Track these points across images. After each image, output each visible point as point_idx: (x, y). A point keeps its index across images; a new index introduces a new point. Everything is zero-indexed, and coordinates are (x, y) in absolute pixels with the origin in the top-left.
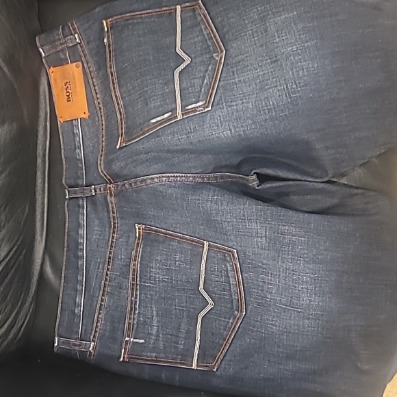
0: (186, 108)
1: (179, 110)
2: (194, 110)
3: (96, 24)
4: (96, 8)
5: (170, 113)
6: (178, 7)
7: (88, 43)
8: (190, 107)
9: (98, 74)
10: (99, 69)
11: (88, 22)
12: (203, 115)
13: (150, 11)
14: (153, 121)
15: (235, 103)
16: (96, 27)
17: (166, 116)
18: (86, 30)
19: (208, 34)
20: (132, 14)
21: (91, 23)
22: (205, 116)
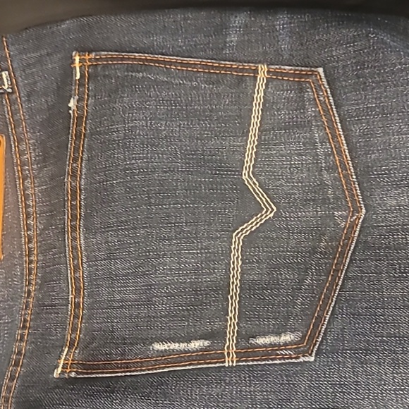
0: (252, 341)
1: (231, 343)
2: (271, 350)
3: (56, 57)
4: (63, 21)
5: (206, 343)
6: (263, 70)
7: (29, 96)
8: (261, 341)
9: (40, 169)
10: (44, 159)
11: (37, 49)
12: (293, 370)
13: (192, 61)
14: (158, 347)
15: (374, 357)
16: (53, 64)
17: (195, 345)
18: (29, 65)
19: (327, 155)
20: (149, 57)
21: (44, 52)
22: (296, 374)
